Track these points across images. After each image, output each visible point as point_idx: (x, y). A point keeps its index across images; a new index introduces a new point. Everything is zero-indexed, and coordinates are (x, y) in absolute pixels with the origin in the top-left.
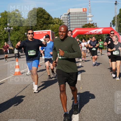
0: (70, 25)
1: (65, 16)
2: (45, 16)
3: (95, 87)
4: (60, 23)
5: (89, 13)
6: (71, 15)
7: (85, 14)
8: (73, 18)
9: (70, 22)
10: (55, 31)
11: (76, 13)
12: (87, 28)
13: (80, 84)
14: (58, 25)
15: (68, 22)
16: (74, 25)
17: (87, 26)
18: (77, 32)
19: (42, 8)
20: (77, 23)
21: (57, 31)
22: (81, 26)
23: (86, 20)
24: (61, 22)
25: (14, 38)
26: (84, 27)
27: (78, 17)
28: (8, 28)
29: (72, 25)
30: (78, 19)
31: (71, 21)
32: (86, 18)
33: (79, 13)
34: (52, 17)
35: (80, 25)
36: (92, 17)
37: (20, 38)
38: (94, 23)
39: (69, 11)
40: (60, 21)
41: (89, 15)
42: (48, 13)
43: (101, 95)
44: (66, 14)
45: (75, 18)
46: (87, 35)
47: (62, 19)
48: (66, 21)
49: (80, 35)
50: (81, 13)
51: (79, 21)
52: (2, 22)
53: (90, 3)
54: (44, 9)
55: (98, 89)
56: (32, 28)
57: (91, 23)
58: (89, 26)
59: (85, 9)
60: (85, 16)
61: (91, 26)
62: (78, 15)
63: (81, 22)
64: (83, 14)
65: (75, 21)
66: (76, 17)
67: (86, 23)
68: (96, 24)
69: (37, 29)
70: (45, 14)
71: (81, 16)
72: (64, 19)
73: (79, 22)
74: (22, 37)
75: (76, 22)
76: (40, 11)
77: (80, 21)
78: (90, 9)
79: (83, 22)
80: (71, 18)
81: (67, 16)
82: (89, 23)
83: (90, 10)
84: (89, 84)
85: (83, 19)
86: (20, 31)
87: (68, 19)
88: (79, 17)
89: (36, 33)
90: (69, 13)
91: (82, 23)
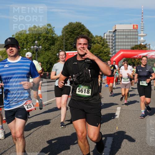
0: (116, 45)
1: (110, 34)
2: (83, 33)
3: (136, 127)
4: (102, 43)
5: (142, 30)
6: (117, 33)
7: (135, 32)
8: (120, 37)
9: (115, 42)
10: (95, 53)
11: (123, 31)
12: (137, 50)
13: (117, 122)
14: (100, 45)
15: (113, 42)
16: (121, 45)
17: (138, 47)
18: (122, 55)
19: (81, 23)
20: (124, 44)
21: (98, 52)
22: (129, 47)
23: (136, 40)
24: (104, 42)
25: (43, 60)
26: (134, 49)
27: (126, 36)
28: (35, 47)
29: (119, 45)
30: (126, 38)
31: (117, 40)
32: (136, 37)
33: (128, 31)
34: (92, 35)
35: (128, 45)
36: (145, 36)
37: (51, 60)
38: (146, 44)
39: (115, 27)
40: (102, 40)
41: (141, 33)
42: (87, 29)
43: (143, 139)
44: (111, 31)
45: (122, 37)
46: (137, 60)
47: (105, 38)
48: (110, 40)
49: (128, 59)
50: (131, 30)
51: (127, 40)
52: (30, 39)
53: (142, 18)
54: (83, 25)
55: (139, 131)
56: (67, 48)
57: (142, 44)
58: (140, 47)
59: (136, 25)
60: (135, 35)
61: (142, 48)
62: (127, 33)
63: (130, 42)
64: (133, 32)
65: (122, 40)
66: (123, 35)
67: (137, 44)
68: (149, 45)
69: (72, 49)
70: (83, 30)
71: (130, 35)
72: (108, 37)
73: (128, 42)
74: (53, 59)
75: (123, 42)
76: (78, 27)
77: (129, 40)
78: (142, 26)
79: (133, 42)
80: (117, 37)
81: (112, 34)
82: (141, 44)
83: (142, 28)
84: (129, 123)
85: (133, 38)
86: (52, 52)
87: (114, 38)
88: (128, 36)
89: (69, 54)
90: (114, 30)
91: (132, 44)
